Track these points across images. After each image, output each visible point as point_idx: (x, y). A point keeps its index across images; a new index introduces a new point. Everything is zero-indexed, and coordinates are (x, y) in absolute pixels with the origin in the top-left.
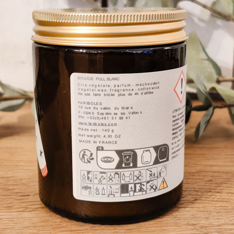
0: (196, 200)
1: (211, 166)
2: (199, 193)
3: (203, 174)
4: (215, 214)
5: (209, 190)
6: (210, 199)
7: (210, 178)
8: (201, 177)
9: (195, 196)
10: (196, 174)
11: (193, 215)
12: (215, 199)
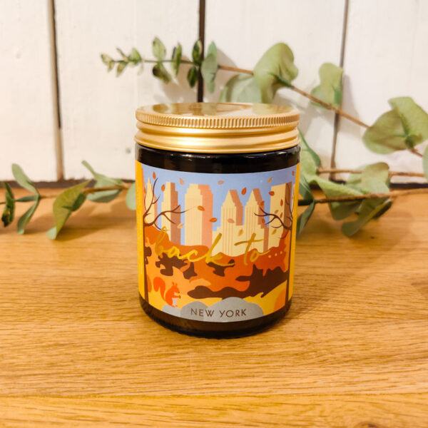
0: (301, 309)
1: (314, 267)
2: (304, 301)
3: (306, 277)
4: (322, 327)
5: (313, 297)
6: (316, 309)
7: (314, 283)
8: (304, 281)
9: (300, 305)
10: (299, 278)
11: (299, 328)
12: (321, 309)
